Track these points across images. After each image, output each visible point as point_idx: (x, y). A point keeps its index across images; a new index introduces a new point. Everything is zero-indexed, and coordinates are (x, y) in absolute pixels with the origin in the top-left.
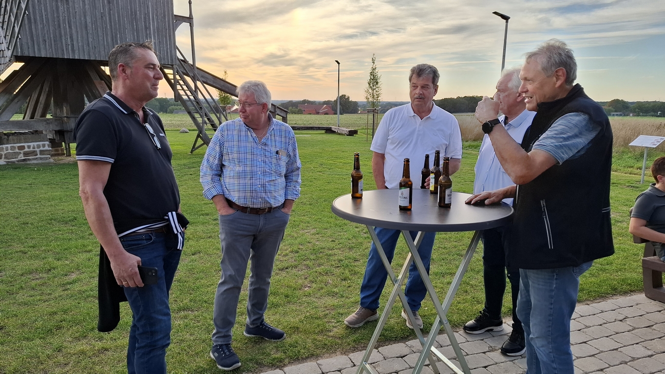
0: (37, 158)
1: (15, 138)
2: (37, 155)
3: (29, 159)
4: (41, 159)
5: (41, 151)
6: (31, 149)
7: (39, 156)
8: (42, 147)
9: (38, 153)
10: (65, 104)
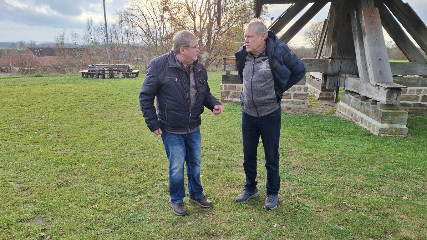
0: (289, 101)
4: (293, 102)
7: (292, 99)
8: (297, 90)
9: (292, 96)
10: (334, 44)
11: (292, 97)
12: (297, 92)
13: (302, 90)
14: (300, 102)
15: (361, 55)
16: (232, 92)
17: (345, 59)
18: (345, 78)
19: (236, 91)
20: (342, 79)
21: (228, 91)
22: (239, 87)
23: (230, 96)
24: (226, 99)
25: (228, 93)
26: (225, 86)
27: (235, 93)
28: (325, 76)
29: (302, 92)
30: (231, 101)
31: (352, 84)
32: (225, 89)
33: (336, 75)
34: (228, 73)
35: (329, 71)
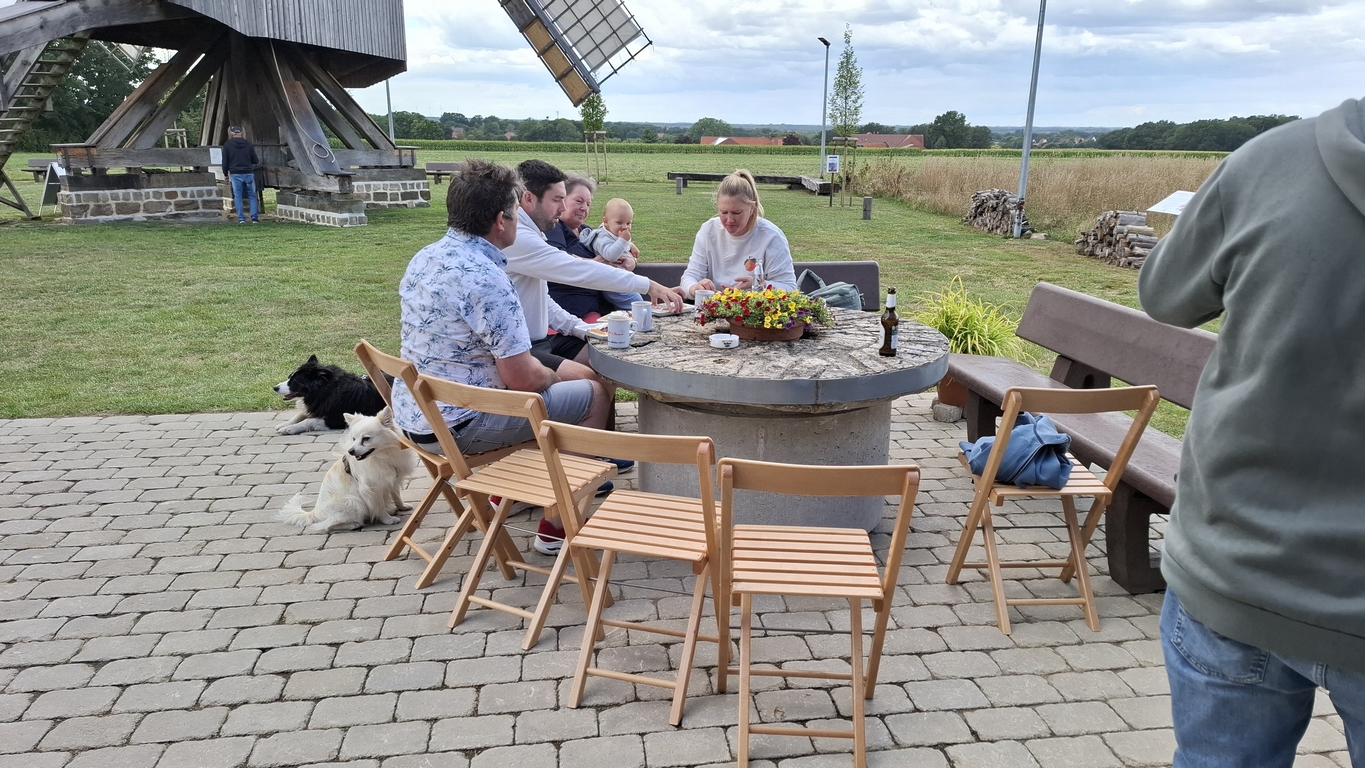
0: (197, 213)
1: (161, 178)
2: (198, 208)
3: (184, 214)
4: (205, 215)
5: (204, 202)
6: (188, 198)
7: (201, 210)
8: (205, 195)
9: (200, 204)
10: (244, 123)
11: (201, 207)
12: (206, 198)
13: (213, 194)
14: (215, 213)
15: (294, 140)
16: (92, 205)
17: (266, 146)
18: (277, 171)
19: (101, 203)
21: (83, 203)
22: (105, 195)
23: (89, 211)
24: (83, 218)
25: (85, 208)
26: (76, 195)
27: (99, 206)
29: (214, 197)
30: (96, 221)
32: (79, 200)
34: (78, 172)
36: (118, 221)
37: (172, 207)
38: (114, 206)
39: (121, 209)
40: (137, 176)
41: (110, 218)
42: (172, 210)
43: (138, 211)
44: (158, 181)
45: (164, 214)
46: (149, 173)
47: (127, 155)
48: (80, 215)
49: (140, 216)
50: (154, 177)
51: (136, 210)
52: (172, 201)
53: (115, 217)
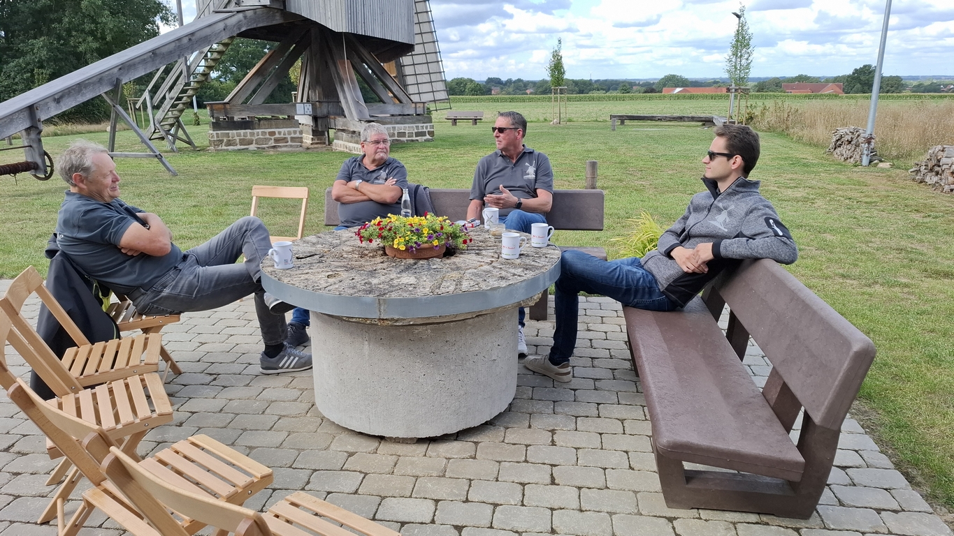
0: (287, 146)
1: (266, 122)
2: (288, 142)
3: (279, 146)
4: (291, 146)
5: (292, 138)
6: (282, 136)
7: (290, 143)
9: (289, 139)
10: (318, 87)
12: (293, 135)
13: (298, 133)
15: (344, 98)
16: (225, 140)
17: (331, 102)
18: (335, 118)
19: (230, 138)
20: (332, 120)
21: (221, 139)
22: (233, 134)
23: (223, 144)
24: (220, 148)
25: (221, 141)
26: (216, 134)
27: (229, 140)
28: (315, 119)
30: (227, 150)
31: (341, 123)
32: (218, 137)
33: (326, 117)
34: (218, 119)
35: (319, 114)
36: (239, 150)
37: (273, 141)
38: (238, 141)
39: (242, 142)
40: (252, 122)
41: (235, 148)
42: (272, 143)
43: (252, 144)
44: (264, 125)
45: (267, 146)
46: (260, 120)
47: (248, 109)
48: (218, 145)
49: (253, 147)
50: (262, 122)
51: (250, 143)
52: (273, 138)
53: (239, 147)
